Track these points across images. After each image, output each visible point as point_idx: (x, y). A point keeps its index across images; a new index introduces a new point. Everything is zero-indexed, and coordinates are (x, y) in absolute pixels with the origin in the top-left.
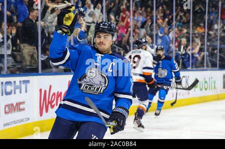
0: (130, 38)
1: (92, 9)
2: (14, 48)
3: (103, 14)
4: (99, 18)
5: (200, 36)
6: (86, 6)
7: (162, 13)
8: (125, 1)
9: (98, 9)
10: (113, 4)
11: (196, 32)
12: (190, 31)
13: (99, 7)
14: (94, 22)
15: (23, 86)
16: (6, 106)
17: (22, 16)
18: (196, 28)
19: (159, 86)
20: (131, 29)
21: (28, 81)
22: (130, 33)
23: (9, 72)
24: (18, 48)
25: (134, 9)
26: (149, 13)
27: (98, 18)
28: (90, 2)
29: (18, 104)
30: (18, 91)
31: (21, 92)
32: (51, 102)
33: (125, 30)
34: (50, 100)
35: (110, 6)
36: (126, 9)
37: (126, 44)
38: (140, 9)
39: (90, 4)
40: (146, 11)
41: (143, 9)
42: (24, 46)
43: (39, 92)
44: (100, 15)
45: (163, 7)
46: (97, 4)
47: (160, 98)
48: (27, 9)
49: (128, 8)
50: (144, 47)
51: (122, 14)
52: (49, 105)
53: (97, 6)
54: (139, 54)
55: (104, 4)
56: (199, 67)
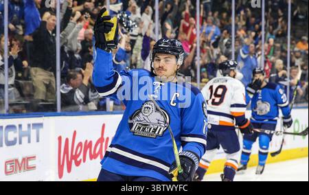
0: (196, 58)
1: (138, 15)
2: (20, 75)
3: (154, 21)
4: (149, 28)
5: (303, 56)
6: (130, 9)
7: (244, 19)
8: (189, 2)
9: (147, 14)
10: (169, 6)
11: (296, 49)
12: (287, 47)
13: (148, 11)
14: (141, 35)
15: (33, 132)
16: (6, 162)
17: (31, 26)
18: (297, 43)
19: (258, 130)
20: (197, 45)
21: (41, 125)
22: (196, 52)
23: (11, 112)
24: (25, 75)
25: (202, 14)
26: (224, 20)
27: (147, 28)
28: (134, 4)
29: (26, 160)
30: (25, 140)
31: (29, 142)
32: (75, 157)
33: (190, 46)
34: (74, 154)
35: (166, 10)
36: (190, 14)
37: (190, 68)
38: (210, 13)
39: (135, 7)
40: (220, 16)
41: (216, 14)
42: (36, 71)
43: (57, 141)
44: (150, 24)
45: (245, 12)
46: (146, 7)
47: (261, 147)
48: (39, 14)
49: (193, 13)
50: (232, 74)
51: (183, 21)
52: (73, 161)
53: (146, 9)
54: (224, 84)
55: (157, 7)
56: (301, 102)
